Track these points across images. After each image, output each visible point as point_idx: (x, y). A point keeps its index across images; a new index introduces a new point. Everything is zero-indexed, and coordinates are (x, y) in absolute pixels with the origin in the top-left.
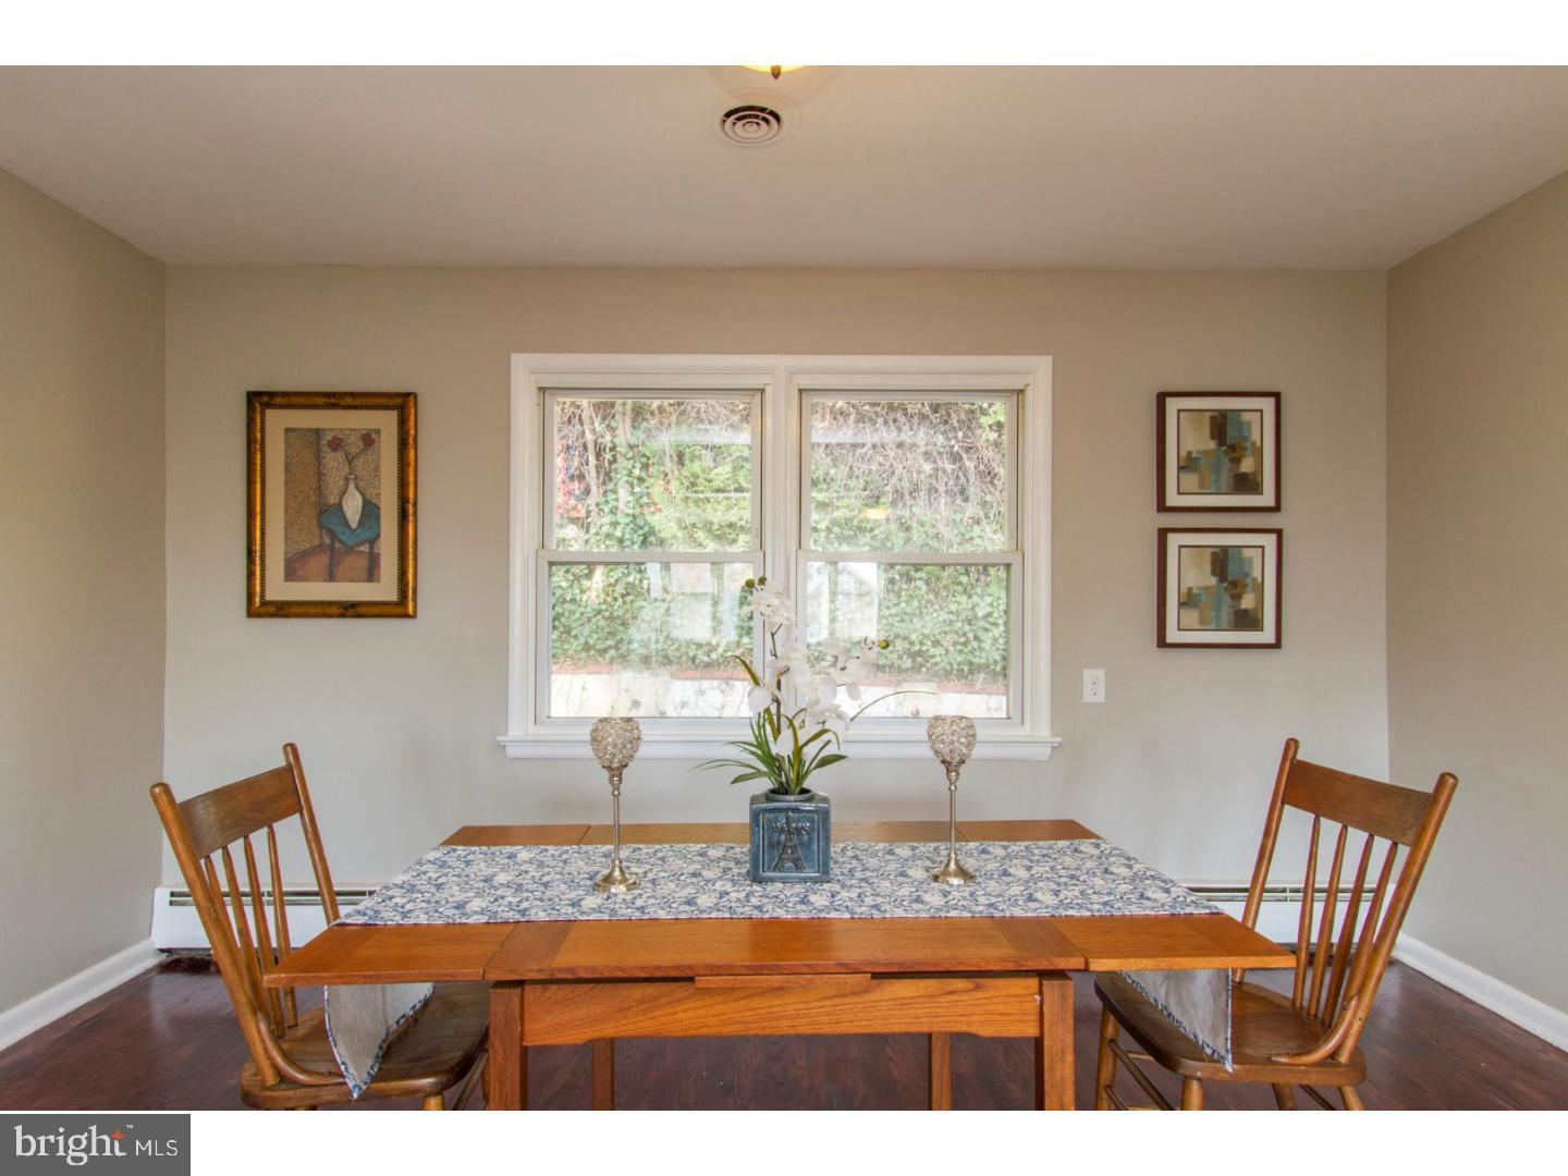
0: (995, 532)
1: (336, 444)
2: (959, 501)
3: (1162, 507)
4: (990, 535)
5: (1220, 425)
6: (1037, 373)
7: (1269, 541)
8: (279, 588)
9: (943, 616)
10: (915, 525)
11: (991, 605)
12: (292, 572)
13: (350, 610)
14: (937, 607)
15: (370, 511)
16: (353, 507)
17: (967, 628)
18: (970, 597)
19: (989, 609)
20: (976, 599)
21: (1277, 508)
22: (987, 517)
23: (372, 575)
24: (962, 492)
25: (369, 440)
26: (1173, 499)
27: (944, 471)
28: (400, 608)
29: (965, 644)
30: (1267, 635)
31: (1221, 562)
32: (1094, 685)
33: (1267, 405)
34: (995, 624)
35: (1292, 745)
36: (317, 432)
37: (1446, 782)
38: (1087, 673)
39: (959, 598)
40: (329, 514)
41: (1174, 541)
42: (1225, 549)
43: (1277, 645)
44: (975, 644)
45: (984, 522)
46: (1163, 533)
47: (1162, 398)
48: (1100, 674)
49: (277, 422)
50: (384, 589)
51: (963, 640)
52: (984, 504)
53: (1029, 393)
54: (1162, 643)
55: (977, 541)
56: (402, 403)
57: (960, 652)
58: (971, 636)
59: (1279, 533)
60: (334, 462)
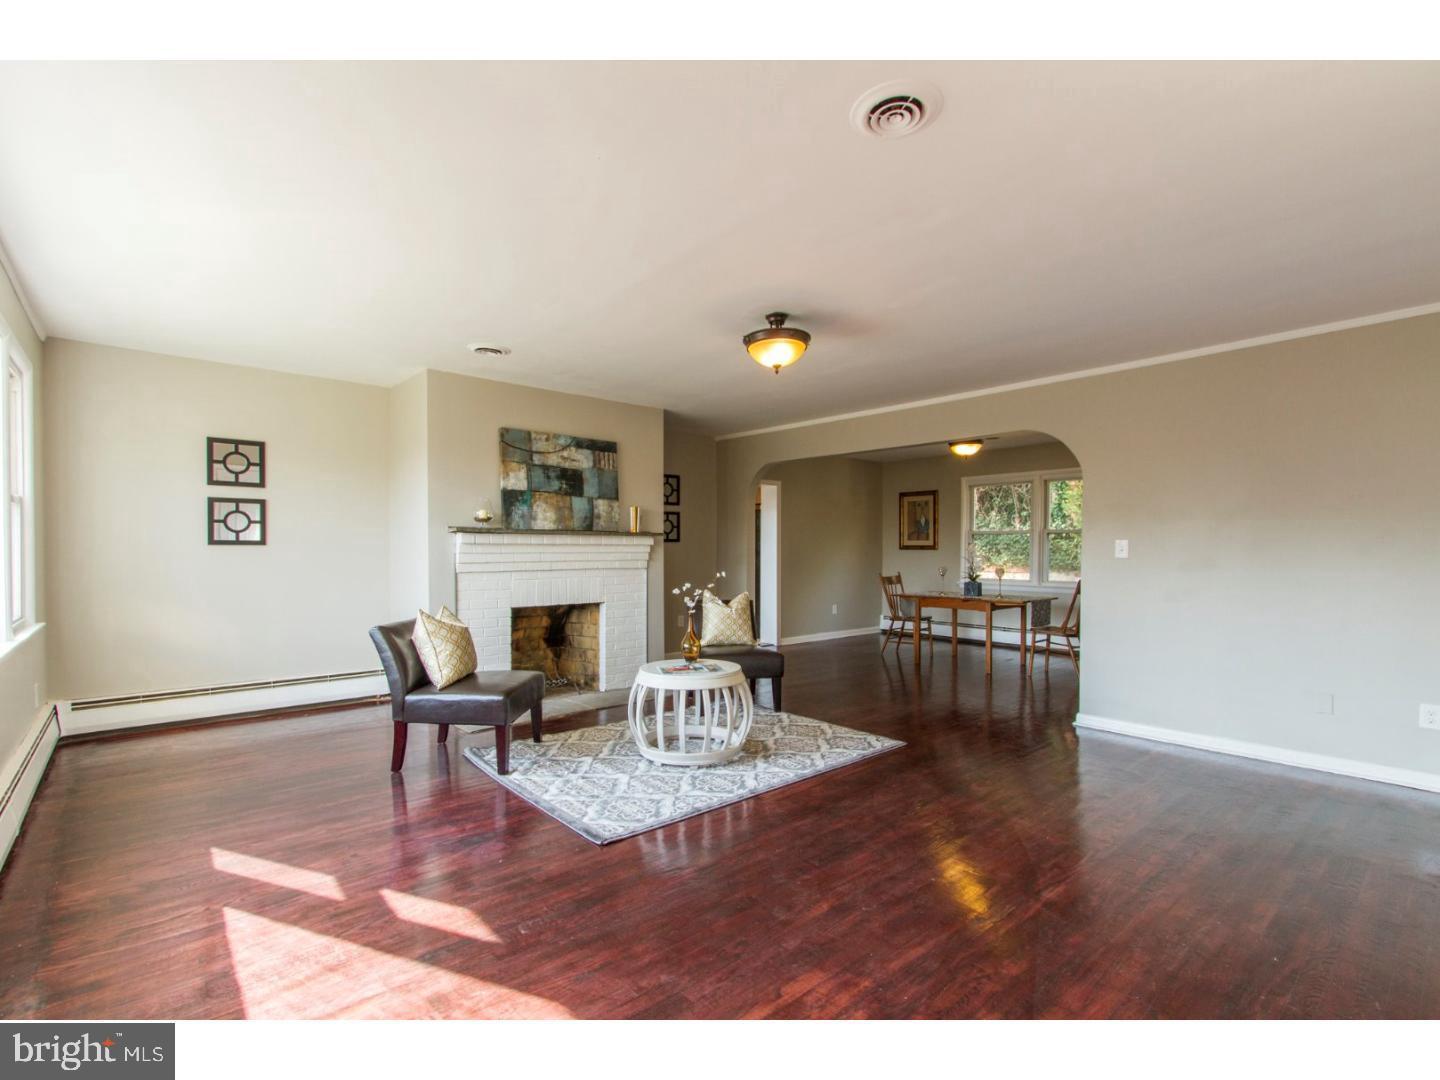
1: (919, 505)
8: (907, 543)
12: (909, 538)
13: (922, 548)
15: (927, 522)
16: (923, 521)
23: (927, 538)
25: (927, 503)
28: (933, 547)
36: (914, 502)
40: (918, 523)
49: (906, 500)
50: (930, 542)
56: (934, 493)
60: (919, 509)
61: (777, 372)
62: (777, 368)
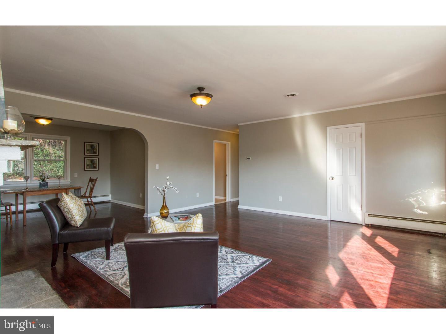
0: (62, 152)
2: (54, 146)
3: (85, 155)
4: (61, 153)
5: (92, 146)
6: (69, 139)
7: (97, 159)
9: (51, 167)
10: (45, 150)
11: (61, 165)
14: (49, 165)
17: (56, 169)
18: (56, 163)
19: (60, 166)
20: (57, 164)
21: (98, 155)
22: (60, 149)
24: (55, 145)
26: (86, 154)
27: (51, 142)
29: (55, 172)
30: (97, 169)
31: (92, 161)
32: (76, 175)
33: (97, 144)
34: (62, 168)
35: (90, 177)
37: (97, 178)
38: (75, 174)
39: (54, 164)
41: (86, 159)
42: (92, 160)
43: (98, 170)
44: (57, 172)
45: (59, 150)
46: (85, 158)
47: (85, 143)
48: (77, 174)
51: (55, 171)
52: (59, 147)
53: (68, 141)
54: (85, 170)
55: (58, 154)
57: (54, 173)
58: (57, 170)
59: (98, 158)
61: (202, 107)
62: (201, 105)
